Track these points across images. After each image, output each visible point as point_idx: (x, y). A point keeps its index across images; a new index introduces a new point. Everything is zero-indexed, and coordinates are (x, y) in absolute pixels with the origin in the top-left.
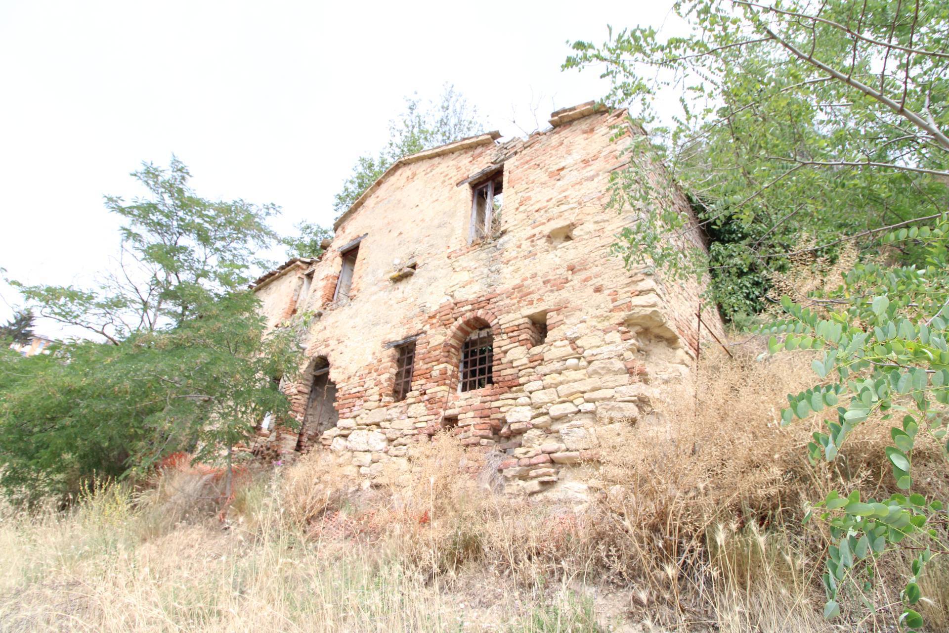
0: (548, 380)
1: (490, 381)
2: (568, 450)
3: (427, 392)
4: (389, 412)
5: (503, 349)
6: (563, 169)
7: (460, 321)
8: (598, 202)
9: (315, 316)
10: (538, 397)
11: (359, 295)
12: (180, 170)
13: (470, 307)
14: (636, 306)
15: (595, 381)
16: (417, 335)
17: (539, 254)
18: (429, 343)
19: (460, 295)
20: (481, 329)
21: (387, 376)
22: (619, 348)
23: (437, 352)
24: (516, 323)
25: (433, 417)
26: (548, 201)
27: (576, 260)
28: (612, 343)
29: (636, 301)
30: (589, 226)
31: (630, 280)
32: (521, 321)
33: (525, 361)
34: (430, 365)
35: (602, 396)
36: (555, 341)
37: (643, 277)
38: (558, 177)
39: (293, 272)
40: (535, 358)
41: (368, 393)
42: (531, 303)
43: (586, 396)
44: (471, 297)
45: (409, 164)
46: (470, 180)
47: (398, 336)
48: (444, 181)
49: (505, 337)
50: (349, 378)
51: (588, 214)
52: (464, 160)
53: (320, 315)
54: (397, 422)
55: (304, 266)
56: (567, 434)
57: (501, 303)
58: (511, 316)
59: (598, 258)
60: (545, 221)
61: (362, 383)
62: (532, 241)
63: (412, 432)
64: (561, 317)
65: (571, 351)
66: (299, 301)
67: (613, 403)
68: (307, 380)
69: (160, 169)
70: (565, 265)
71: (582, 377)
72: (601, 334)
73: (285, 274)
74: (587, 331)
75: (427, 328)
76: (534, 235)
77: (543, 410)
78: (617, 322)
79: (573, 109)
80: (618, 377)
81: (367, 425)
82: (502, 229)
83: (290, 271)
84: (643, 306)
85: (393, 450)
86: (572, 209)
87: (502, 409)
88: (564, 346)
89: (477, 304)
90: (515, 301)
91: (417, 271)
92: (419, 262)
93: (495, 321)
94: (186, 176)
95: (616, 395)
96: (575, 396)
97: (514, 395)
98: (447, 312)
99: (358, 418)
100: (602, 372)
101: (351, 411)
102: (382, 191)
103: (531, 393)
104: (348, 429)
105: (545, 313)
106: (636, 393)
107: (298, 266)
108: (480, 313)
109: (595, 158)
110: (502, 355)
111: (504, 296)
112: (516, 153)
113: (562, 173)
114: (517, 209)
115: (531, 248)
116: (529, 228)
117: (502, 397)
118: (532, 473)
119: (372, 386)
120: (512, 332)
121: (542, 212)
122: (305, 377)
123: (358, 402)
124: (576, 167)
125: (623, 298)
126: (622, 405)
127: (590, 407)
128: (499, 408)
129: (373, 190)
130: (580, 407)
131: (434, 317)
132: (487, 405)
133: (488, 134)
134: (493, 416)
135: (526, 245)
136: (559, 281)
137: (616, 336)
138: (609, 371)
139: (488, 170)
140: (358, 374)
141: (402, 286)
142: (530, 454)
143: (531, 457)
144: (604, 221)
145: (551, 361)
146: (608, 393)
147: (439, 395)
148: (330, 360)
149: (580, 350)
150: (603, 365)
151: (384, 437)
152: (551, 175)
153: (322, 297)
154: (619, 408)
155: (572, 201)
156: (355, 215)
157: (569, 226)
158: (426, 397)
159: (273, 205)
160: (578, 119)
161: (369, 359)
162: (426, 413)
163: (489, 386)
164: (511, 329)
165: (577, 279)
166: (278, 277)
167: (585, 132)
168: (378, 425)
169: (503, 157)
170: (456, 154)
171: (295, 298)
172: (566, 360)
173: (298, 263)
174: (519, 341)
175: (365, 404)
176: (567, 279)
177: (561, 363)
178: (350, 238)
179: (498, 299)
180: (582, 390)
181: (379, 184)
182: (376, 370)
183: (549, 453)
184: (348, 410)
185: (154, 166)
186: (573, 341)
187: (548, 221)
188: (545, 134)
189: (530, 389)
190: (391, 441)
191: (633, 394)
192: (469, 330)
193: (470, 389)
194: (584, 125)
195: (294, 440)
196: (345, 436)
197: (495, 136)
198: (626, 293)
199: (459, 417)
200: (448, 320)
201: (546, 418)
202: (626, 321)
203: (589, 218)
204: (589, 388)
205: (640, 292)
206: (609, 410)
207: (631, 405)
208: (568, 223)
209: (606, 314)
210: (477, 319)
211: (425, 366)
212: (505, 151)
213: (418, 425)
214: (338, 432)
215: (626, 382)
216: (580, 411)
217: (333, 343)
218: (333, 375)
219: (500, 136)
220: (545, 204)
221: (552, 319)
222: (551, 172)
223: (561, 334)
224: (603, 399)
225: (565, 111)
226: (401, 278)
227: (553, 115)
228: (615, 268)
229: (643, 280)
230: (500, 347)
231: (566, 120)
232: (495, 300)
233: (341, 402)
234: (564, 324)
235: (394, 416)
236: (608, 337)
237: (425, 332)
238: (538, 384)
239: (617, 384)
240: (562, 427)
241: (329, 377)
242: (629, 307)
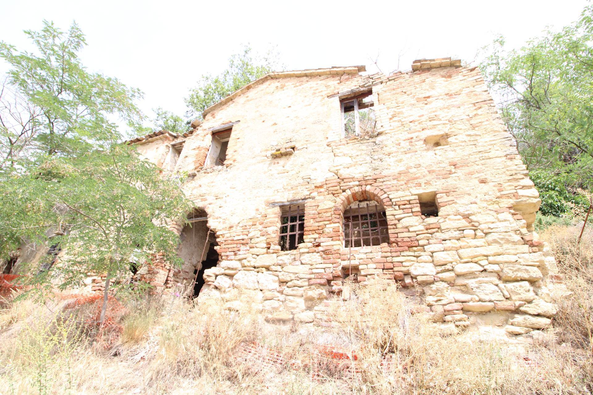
0: (448, 244)
1: (386, 239)
2: (480, 300)
3: (322, 244)
4: (279, 258)
5: (396, 217)
6: (429, 97)
7: (349, 192)
8: (467, 122)
9: (189, 176)
10: (440, 257)
11: (235, 163)
12: (78, 37)
13: (357, 183)
14: (523, 196)
15: (494, 249)
16: (305, 199)
17: (419, 152)
18: (318, 206)
19: (344, 173)
20: (360, 201)
21: (275, 228)
22: (512, 225)
23: (329, 214)
24: (408, 198)
25: (331, 265)
26: (420, 116)
27: (456, 159)
28: (505, 220)
29: (521, 192)
30: (462, 137)
31: (511, 177)
32: (413, 197)
33: (421, 227)
34: (321, 224)
35: (507, 260)
36: (448, 215)
37: (523, 176)
38: (426, 102)
39: (160, 141)
40: (431, 226)
41: (253, 241)
42: (419, 185)
43: (491, 259)
44: (358, 176)
45: (279, 78)
46: (340, 95)
47: (285, 198)
48: (315, 93)
49: (397, 207)
50: (231, 227)
51: (461, 129)
52: (333, 83)
53: (194, 176)
54: (290, 266)
55: (171, 138)
56: (477, 288)
57: (388, 183)
58: (400, 193)
59: (478, 159)
60: (421, 130)
61: (247, 233)
62: (411, 142)
63: (309, 276)
64: (450, 198)
65: (467, 224)
66: (164, 164)
67: (518, 266)
68: (179, 226)
69: (59, 31)
70: (447, 161)
71: (483, 244)
72: (494, 214)
73: (152, 142)
74: (480, 210)
75: (314, 194)
76: (412, 138)
77: (449, 267)
78: (507, 206)
79: (434, 60)
80: (517, 246)
81: (255, 267)
82: (379, 131)
83: (157, 140)
84: (528, 197)
85: (287, 291)
86: (444, 124)
87: (404, 264)
88: (459, 220)
89: (364, 181)
90: (403, 183)
91: (296, 152)
92: (297, 145)
93: (385, 196)
94: (82, 42)
95: (519, 260)
96: (479, 258)
97: (416, 254)
98: (334, 184)
99: (244, 261)
100: (502, 242)
101: (235, 254)
102: (252, 93)
103: (432, 253)
104: (236, 269)
105: (435, 194)
106: (538, 260)
107: (166, 138)
108: (368, 188)
109: (457, 94)
110: (396, 222)
111: (391, 178)
112: (382, 83)
113: (428, 100)
114: (391, 119)
115: (410, 147)
116: (406, 133)
117: (402, 254)
118: (448, 318)
119: (258, 235)
120: (404, 205)
121: (416, 123)
122: (178, 223)
123: (243, 248)
124: (441, 97)
125: (509, 189)
126: (528, 268)
127: (496, 268)
128: (402, 262)
129: (243, 93)
130: (486, 267)
131: (321, 187)
132: (389, 259)
133: (355, 67)
134: (395, 269)
135: (405, 145)
136: (444, 172)
137: (507, 215)
138: (508, 241)
139: (357, 90)
140: (241, 225)
141: (282, 161)
142: (443, 302)
143: (445, 305)
144: (476, 135)
145: (448, 230)
146: (513, 258)
147: (336, 248)
148: (208, 211)
149: (476, 224)
150: (501, 237)
151: (276, 278)
152: (418, 100)
153: (195, 162)
154: (526, 270)
155: (442, 119)
156: (225, 107)
157: (442, 136)
158: (320, 249)
159: (139, 90)
160: (436, 68)
161: (253, 214)
162: (322, 261)
163: (385, 244)
164: (403, 203)
165: (460, 172)
166: (145, 143)
167: (443, 76)
168: (268, 269)
169: (371, 83)
170: (322, 77)
171: (162, 161)
172: (463, 230)
173: (167, 134)
174: (412, 212)
175: (251, 250)
176: (450, 171)
177: (458, 232)
178: (221, 122)
179: (385, 179)
180: (485, 254)
181: (249, 88)
182: (261, 224)
183: (463, 302)
184: (233, 253)
185: (55, 27)
186: (466, 217)
187: (423, 130)
188: (407, 73)
189: (432, 250)
190: (283, 282)
191: (535, 260)
192: (352, 200)
193: (374, 245)
194: (443, 72)
196: (231, 276)
197: (362, 69)
198: (510, 186)
199: (360, 267)
200: (336, 191)
201: (452, 274)
202: (514, 206)
203: (461, 131)
204: (492, 253)
205: (523, 187)
206: (516, 271)
207: (536, 269)
208: (442, 133)
209: (494, 200)
210: (364, 192)
211: (317, 224)
212: (371, 80)
213: (314, 271)
214: (223, 271)
215: (527, 251)
216: (485, 270)
217: (210, 199)
218: (212, 224)
219: (365, 70)
220: (418, 118)
221: (441, 199)
222: (418, 98)
223: (454, 210)
224: (506, 262)
225: (426, 60)
226: (279, 155)
227: (415, 62)
228: (495, 168)
229: (523, 178)
230: (394, 215)
231: (425, 67)
232: (381, 180)
233: (223, 246)
234: (456, 203)
235: (286, 261)
236: (501, 216)
237: (313, 198)
238: (440, 247)
239: (518, 251)
240: (472, 283)
241: (208, 225)
242: (515, 195)
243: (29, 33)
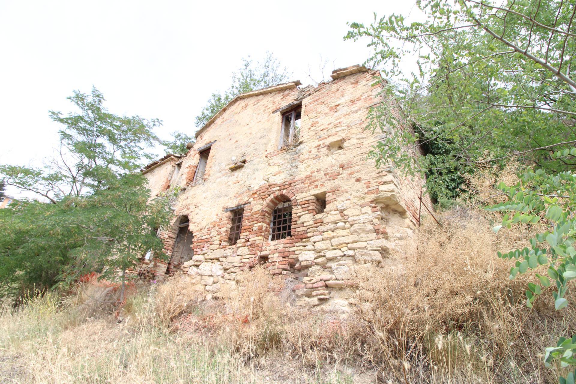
0: (326, 235)
1: (289, 234)
2: (336, 279)
3: (250, 240)
4: (225, 252)
5: (298, 215)
6: (338, 105)
7: (272, 196)
8: (359, 126)
9: (182, 190)
10: (319, 246)
11: (210, 178)
12: (98, 96)
13: (278, 188)
14: (381, 191)
15: (354, 237)
16: (245, 204)
17: (322, 157)
18: (252, 209)
19: (272, 181)
20: (284, 202)
21: (225, 229)
22: (370, 217)
23: (257, 216)
24: (307, 199)
25: (253, 256)
26: (328, 125)
27: (345, 162)
28: (366, 213)
29: (382, 188)
30: (354, 141)
31: (378, 175)
32: (310, 198)
33: (312, 222)
34: (252, 223)
35: (359, 246)
36: (331, 211)
37: (386, 173)
38: (335, 110)
39: (169, 163)
40: (318, 221)
41: (212, 240)
42: (316, 187)
43: (349, 246)
44: (279, 182)
45: (244, 99)
46: (281, 110)
47: (233, 204)
48: (265, 110)
49: (299, 207)
50: (201, 229)
51: (353, 134)
52: (278, 98)
53: (184, 190)
54: (230, 258)
55: (176, 159)
56: (336, 269)
57: (298, 186)
58: (304, 195)
59: (359, 161)
60: (327, 137)
61: (209, 233)
62: (318, 149)
63: (239, 265)
64: (335, 196)
65: (340, 218)
66: (172, 181)
67: (366, 251)
68: (175, 230)
69: (85, 95)
70: (338, 164)
71: (347, 234)
72: (359, 207)
73: (164, 163)
74: (351, 206)
75: (251, 200)
76: (320, 145)
77: (322, 254)
78: (369, 200)
79: (346, 69)
80: (369, 235)
81: (211, 259)
82: (300, 141)
83: (167, 161)
84: (386, 191)
85: (227, 276)
86: (343, 130)
87: (296, 252)
88: (336, 214)
89: (282, 186)
90: (307, 185)
91: (246, 164)
92: (248, 159)
93: (294, 197)
94: (102, 100)
95: (368, 246)
96: (342, 246)
97: (304, 244)
98: (264, 191)
99: (206, 255)
100: (360, 231)
101: (201, 250)
102: (226, 115)
103: (315, 243)
104: (199, 261)
105: (325, 193)
106: (380, 245)
107: (172, 159)
108: (284, 192)
109: (359, 99)
110: (297, 219)
111: (300, 182)
112: (310, 95)
113: (338, 108)
114: (310, 129)
115: (317, 153)
116: (317, 140)
117: (296, 245)
118: (314, 293)
119: (216, 235)
120: (304, 204)
121: (325, 131)
122: (174, 228)
123: (206, 245)
124: (346, 104)
125: (374, 185)
126: (371, 252)
127: (351, 253)
128: (294, 251)
129: (221, 114)
130: (345, 253)
131: (256, 193)
132: (287, 249)
133: (293, 82)
134: (290, 257)
135: (314, 151)
136: (334, 174)
137: (368, 209)
138: (364, 231)
139: (292, 104)
140: (207, 227)
141: (236, 173)
142: (313, 281)
143: (314, 283)
144: (363, 138)
145: (328, 223)
146: (363, 244)
147: (257, 242)
148: (190, 218)
149: (346, 217)
150: (360, 227)
151: (222, 267)
152: (331, 109)
153: (186, 178)
154: (370, 254)
155: (343, 125)
156: (209, 129)
157: (341, 140)
158: (249, 243)
159: (158, 119)
160: (349, 75)
161: (214, 218)
162: (249, 253)
163: (288, 238)
164: (303, 203)
165: (345, 173)
166: (159, 165)
167: (353, 84)
168: (218, 259)
169: (302, 97)
170: (273, 94)
171: (169, 179)
172: (337, 223)
173: (172, 157)
174: (308, 210)
175: (211, 246)
176: (339, 173)
177: (334, 225)
178: (205, 142)
179: (296, 184)
180: (347, 242)
181: (225, 110)
182: (218, 225)
183: (325, 281)
184: (200, 249)
185: (81, 93)
186: (341, 212)
187: (329, 136)
188: (328, 84)
189: (314, 240)
190: (226, 270)
191: (378, 246)
192: (277, 202)
193: (277, 239)
194: (352, 79)
195: (165, 267)
196: (197, 266)
197: (298, 83)
198: (375, 183)
199: (269, 256)
200: (264, 196)
201: (324, 259)
202: (375, 200)
203: (354, 136)
204: (351, 241)
205: (384, 182)
206: (363, 255)
207: (377, 252)
208: (340, 138)
209: (363, 195)
210: (282, 196)
211: (249, 224)
212: (303, 93)
213: (244, 260)
214: (193, 263)
215: (374, 238)
216: (345, 255)
217: (192, 207)
218: (191, 227)
219: (301, 84)
220: (327, 126)
221: (329, 197)
222: (331, 107)
223: (335, 207)
224: (359, 248)
225: (341, 70)
226: (236, 168)
227: (334, 72)
228: (369, 167)
229: (386, 175)
230: (296, 213)
231: (341, 75)
232: (294, 184)
233: (195, 244)
234: (337, 200)
235: (229, 254)
236: (364, 210)
237: (250, 203)
238: (320, 238)
239: (368, 239)
240: (334, 265)
241: (189, 228)
242: (377, 191)
243: (70, 98)
